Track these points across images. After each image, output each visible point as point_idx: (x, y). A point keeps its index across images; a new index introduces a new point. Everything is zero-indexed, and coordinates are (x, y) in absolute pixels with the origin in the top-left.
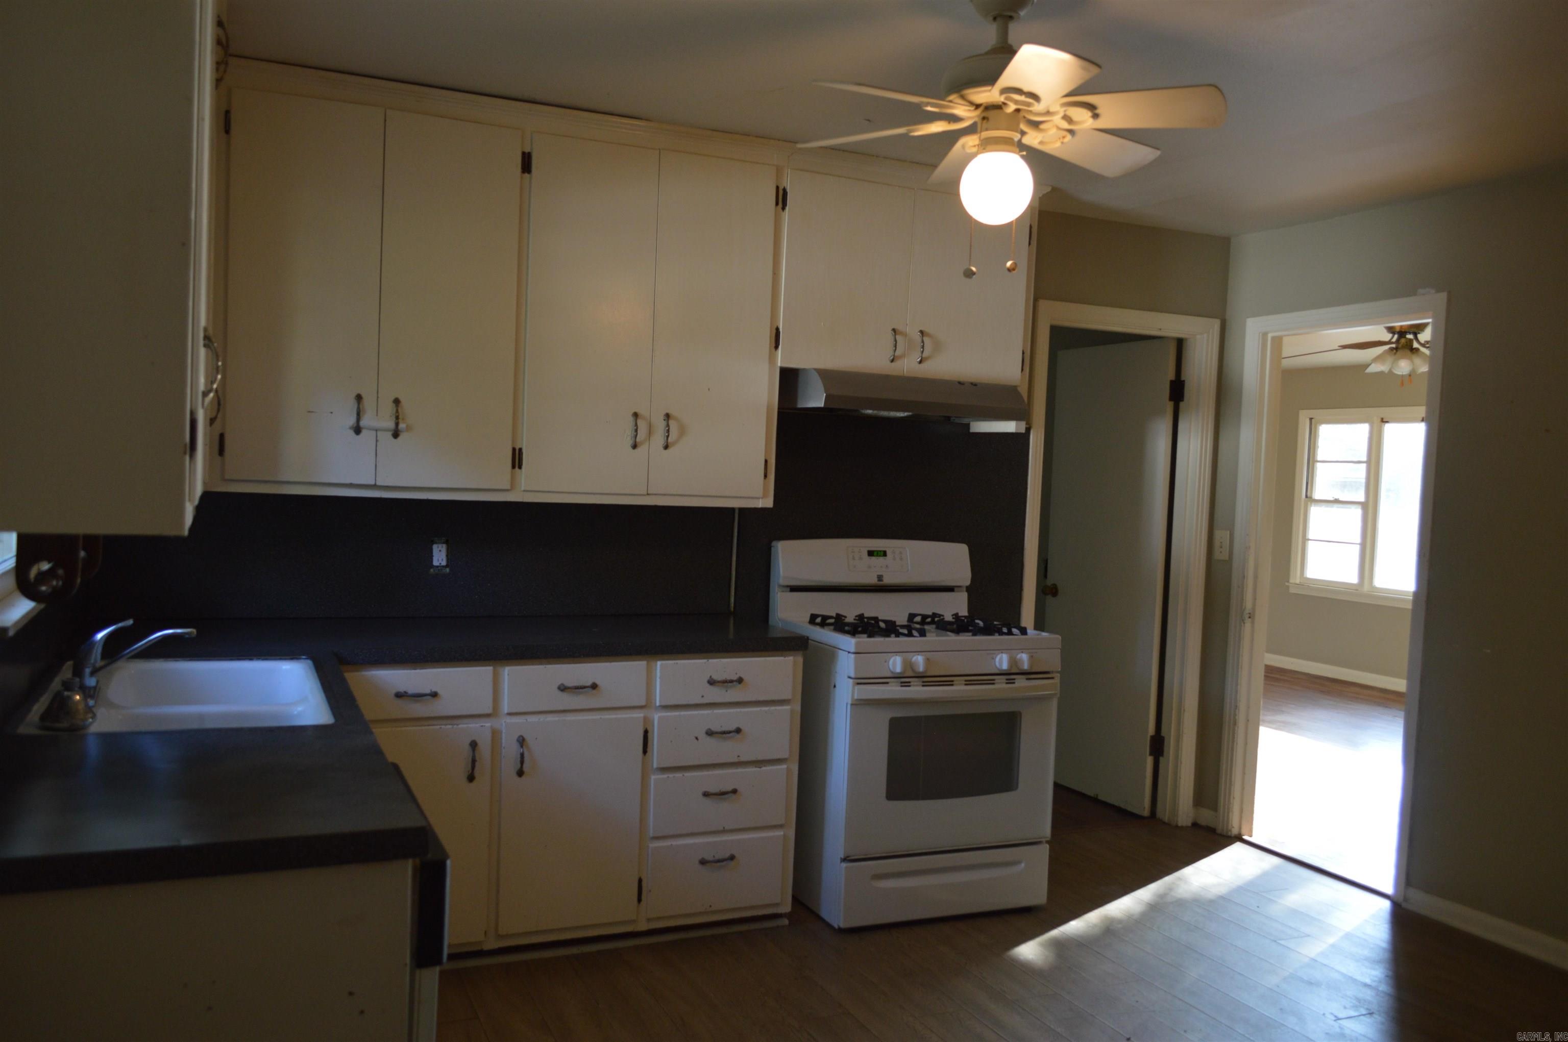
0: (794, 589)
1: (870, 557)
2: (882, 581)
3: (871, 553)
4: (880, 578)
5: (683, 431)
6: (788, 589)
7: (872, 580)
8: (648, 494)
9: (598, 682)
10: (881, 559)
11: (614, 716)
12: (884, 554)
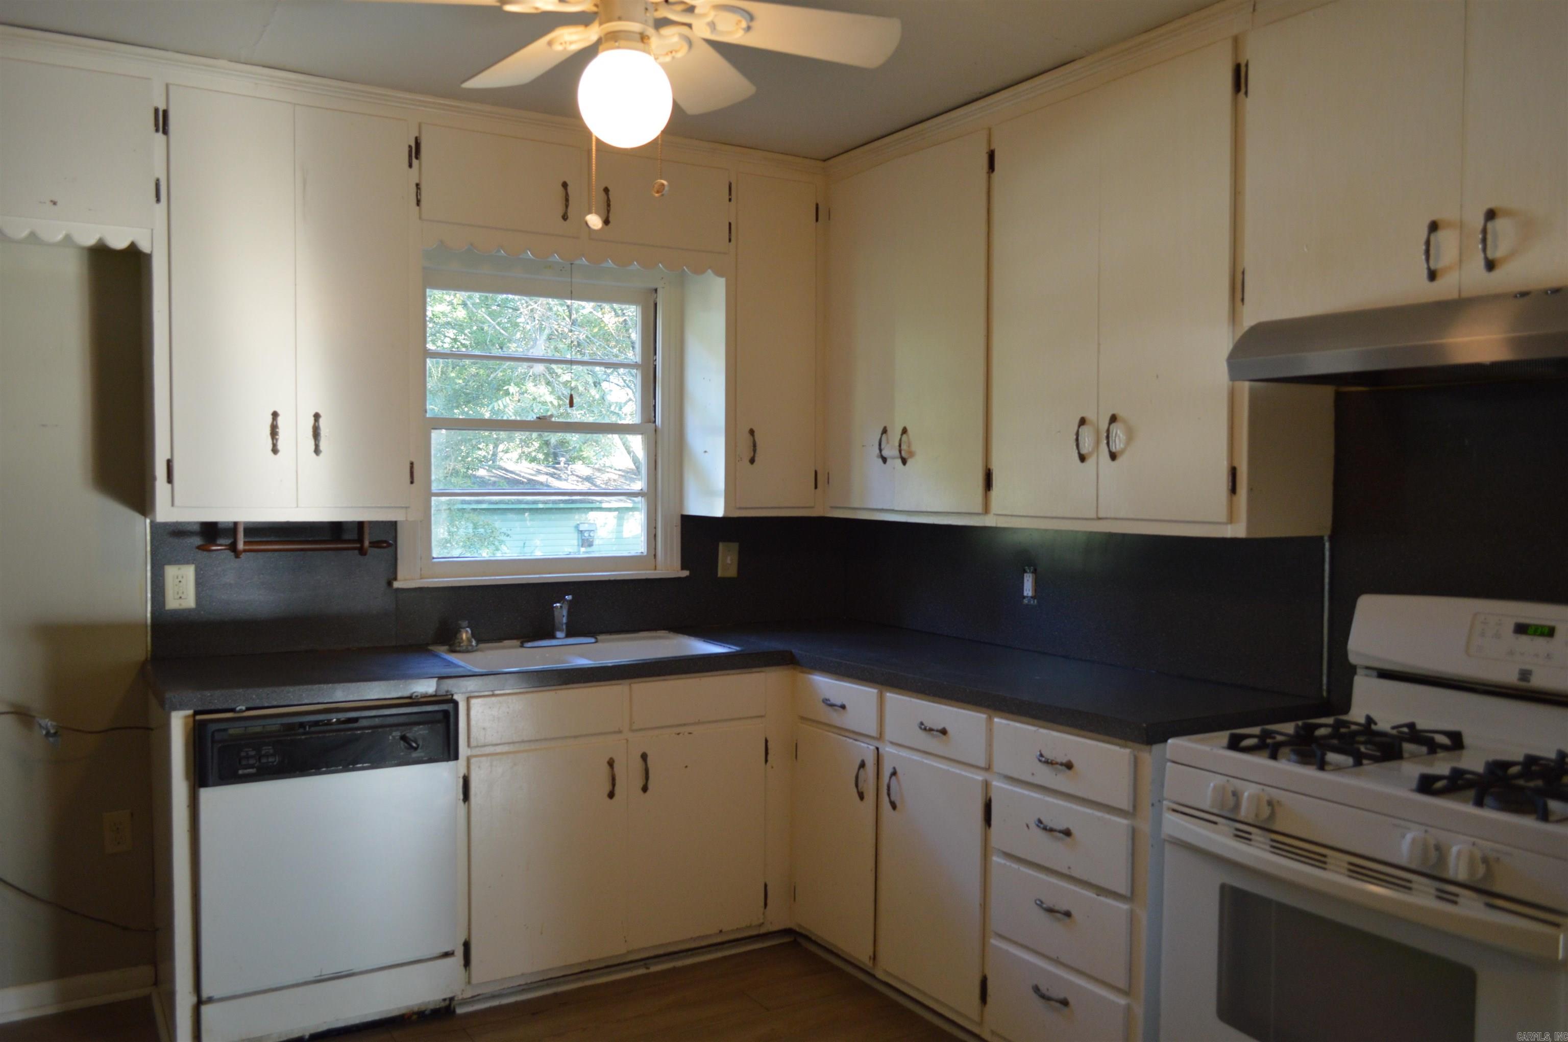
0: (1385, 674)
1: (1519, 636)
2: (1527, 680)
3: (1521, 629)
4: (1525, 675)
5: (1130, 436)
6: (1375, 673)
7: (1508, 676)
8: (1099, 519)
9: (948, 729)
10: (1540, 643)
11: (958, 771)
12: (1550, 632)
